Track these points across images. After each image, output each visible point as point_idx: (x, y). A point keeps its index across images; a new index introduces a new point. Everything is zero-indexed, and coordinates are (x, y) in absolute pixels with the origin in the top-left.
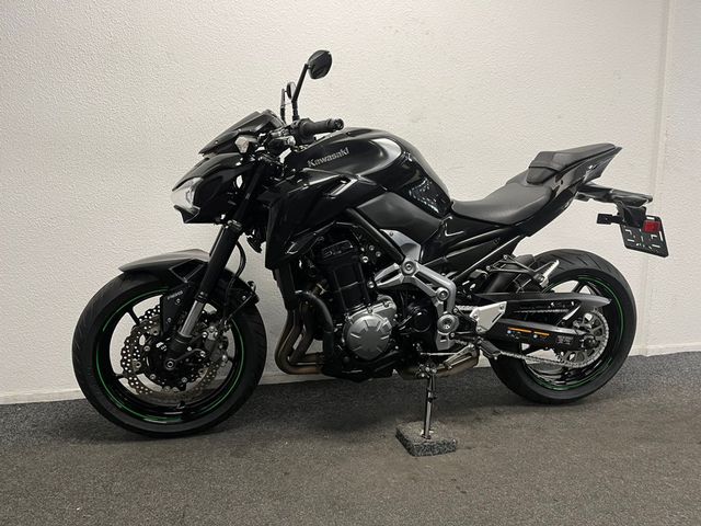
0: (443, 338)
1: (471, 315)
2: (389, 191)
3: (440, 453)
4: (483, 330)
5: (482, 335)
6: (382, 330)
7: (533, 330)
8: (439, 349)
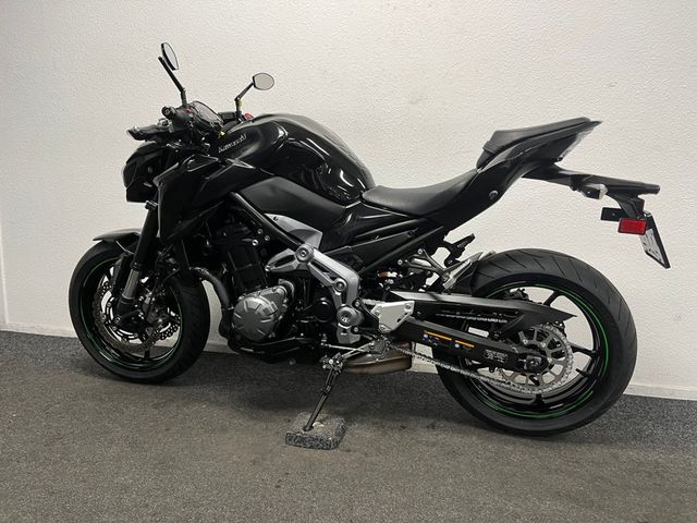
0: (345, 331)
1: (372, 311)
2: (276, 175)
3: (311, 447)
4: (387, 330)
5: (387, 335)
6: (263, 314)
7: (454, 338)
8: (340, 342)
